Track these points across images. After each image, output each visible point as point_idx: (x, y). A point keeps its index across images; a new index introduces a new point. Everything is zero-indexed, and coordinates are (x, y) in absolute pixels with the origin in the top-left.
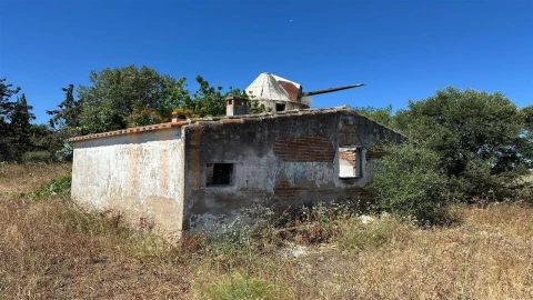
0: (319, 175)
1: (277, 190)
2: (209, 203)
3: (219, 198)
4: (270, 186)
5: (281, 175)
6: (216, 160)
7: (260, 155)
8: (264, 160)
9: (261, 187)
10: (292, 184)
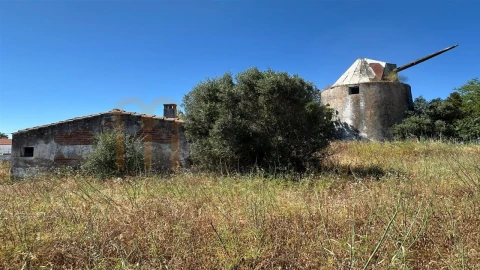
0: (85, 152)
1: (56, 160)
2: (21, 164)
3: (26, 162)
4: (52, 158)
5: (59, 152)
6: (25, 146)
7: (46, 143)
8: (48, 146)
9: (47, 158)
10: (66, 157)
